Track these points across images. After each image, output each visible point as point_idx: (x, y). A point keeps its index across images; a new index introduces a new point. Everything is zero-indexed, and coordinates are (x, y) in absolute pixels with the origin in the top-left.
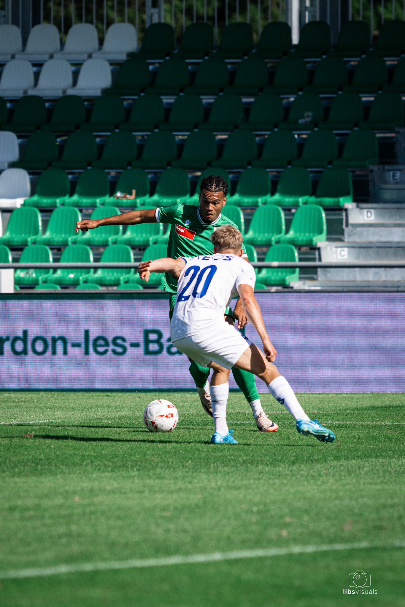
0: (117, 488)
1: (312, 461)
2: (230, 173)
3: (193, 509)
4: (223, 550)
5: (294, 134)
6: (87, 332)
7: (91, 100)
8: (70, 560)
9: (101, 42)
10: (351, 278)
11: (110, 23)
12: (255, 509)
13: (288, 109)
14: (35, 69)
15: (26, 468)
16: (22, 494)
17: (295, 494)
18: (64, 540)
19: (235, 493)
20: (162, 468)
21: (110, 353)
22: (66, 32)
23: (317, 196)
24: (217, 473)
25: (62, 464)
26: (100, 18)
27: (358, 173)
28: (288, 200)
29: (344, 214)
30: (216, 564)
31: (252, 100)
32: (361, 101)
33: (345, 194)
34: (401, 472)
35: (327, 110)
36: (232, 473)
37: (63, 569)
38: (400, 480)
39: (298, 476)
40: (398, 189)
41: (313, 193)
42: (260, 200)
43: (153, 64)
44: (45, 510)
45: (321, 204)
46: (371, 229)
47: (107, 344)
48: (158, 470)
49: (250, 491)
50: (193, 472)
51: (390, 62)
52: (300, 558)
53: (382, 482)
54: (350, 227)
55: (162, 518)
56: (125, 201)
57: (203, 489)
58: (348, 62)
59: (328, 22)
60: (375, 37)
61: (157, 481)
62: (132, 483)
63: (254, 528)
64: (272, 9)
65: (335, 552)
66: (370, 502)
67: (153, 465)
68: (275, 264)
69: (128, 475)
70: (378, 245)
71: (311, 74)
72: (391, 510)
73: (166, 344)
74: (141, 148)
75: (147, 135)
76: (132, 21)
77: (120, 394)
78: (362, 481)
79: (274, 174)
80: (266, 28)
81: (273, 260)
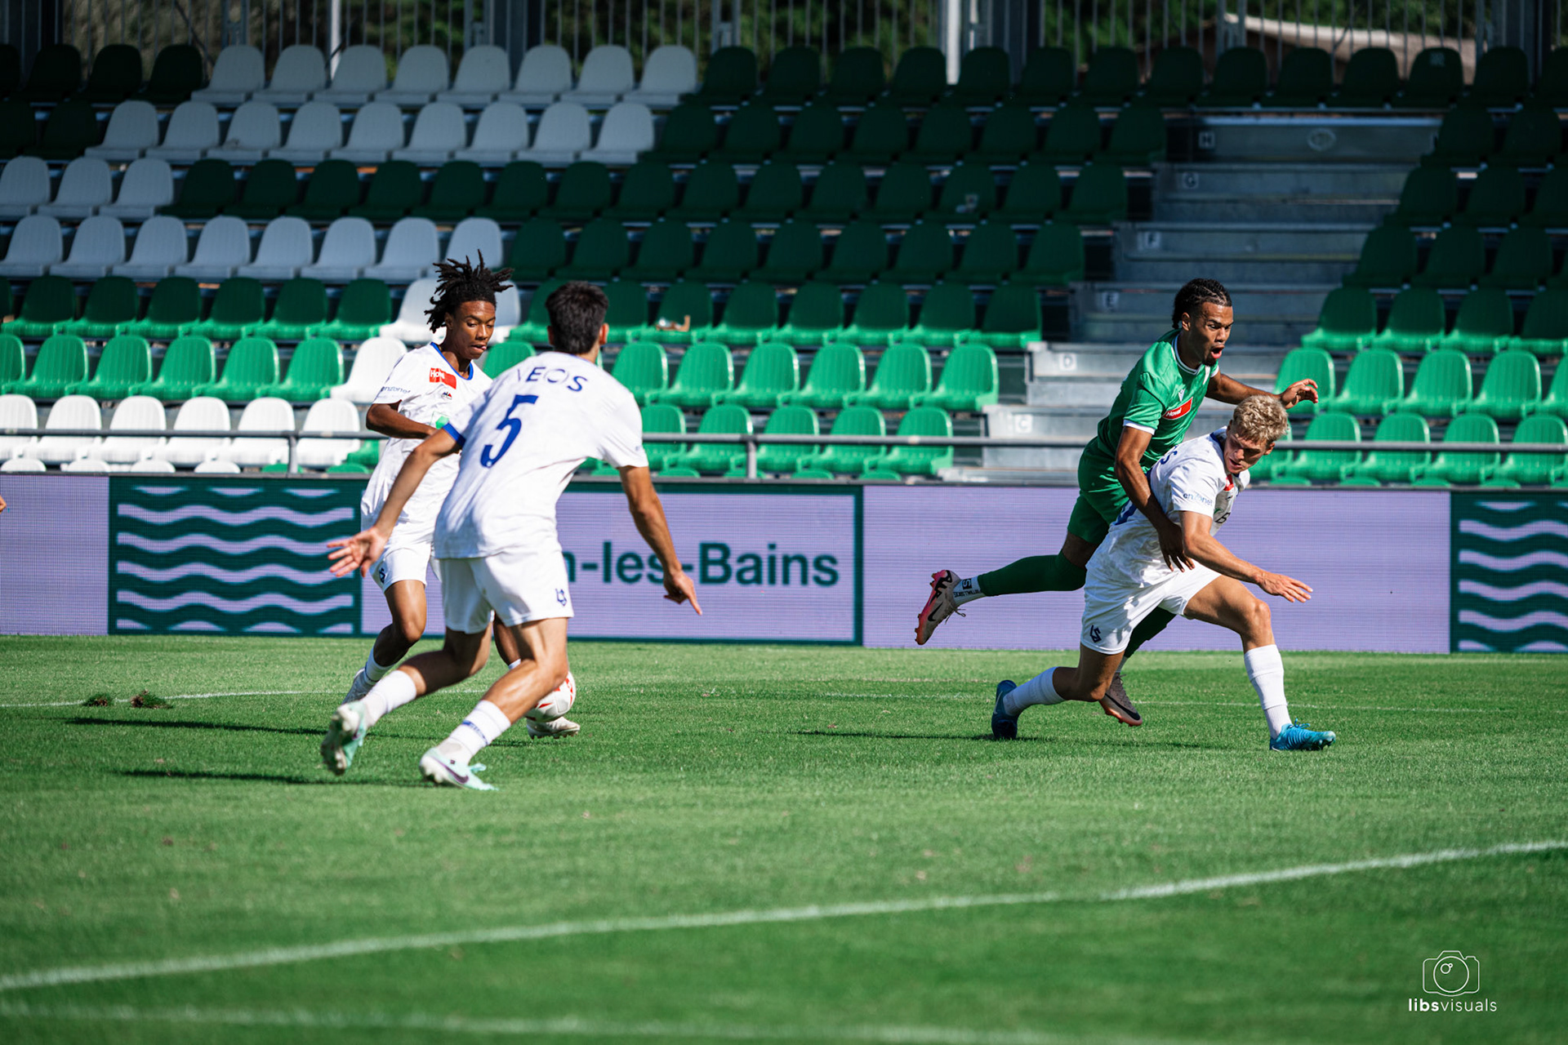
0: (652, 798)
1: (968, 759)
2: (843, 291)
3: (774, 835)
4: (821, 902)
5: (947, 231)
6: (607, 546)
7: (622, 170)
8: (571, 914)
9: (638, 75)
10: (1037, 464)
11: (653, 45)
12: (875, 836)
13: (938, 188)
14: (530, 118)
15: (505, 763)
16: (498, 806)
17: (939, 812)
18: (565, 882)
19: (843, 809)
20: (725, 767)
21: (644, 581)
22: (582, 57)
23: (984, 331)
24: (814, 776)
25: (564, 759)
26: (637, 37)
27: (1051, 293)
28: (937, 336)
29: (1027, 360)
30: (809, 923)
31: (880, 173)
32: (1057, 177)
33: (1029, 327)
34: (1112, 779)
35: (1002, 192)
36: (839, 776)
37: (562, 928)
38: (1111, 792)
39: (946, 784)
40: (1115, 321)
41: (978, 325)
42: (891, 336)
43: (721, 112)
44: (536, 832)
45: (989, 344)
46: (1071, 386)
47: (640, 565)
48: (720, 771)
49: (867, 807)
50: (775, 775)
51: (1105, 114)
52: (946, 918)
53: (1081, 796)
54: (1036, 382)
55: (724, 848)
56: (672, 333)
57: (792, 802)
58: (1037, 114)
59: (1006, 48)
60: (1082, 75)
61: (718, 788)
62: (678, 790)
63: (871, 866)
64: (916, 26)
65: (1003, 906)
66: (1061, 827)
67: (710, 763)
68: (915, 439)
69: (670, 777)
70: (1082, 411)
71: (978, 132)
72: (1095, 841)
73: (735, 567)
74: (699, 248)
75: (711, 229)
76: (688, 43)
77: (659, 647)
78: (1048, 794)
79: (915, 294)
80: (907, 56)
81: (911, 433)
